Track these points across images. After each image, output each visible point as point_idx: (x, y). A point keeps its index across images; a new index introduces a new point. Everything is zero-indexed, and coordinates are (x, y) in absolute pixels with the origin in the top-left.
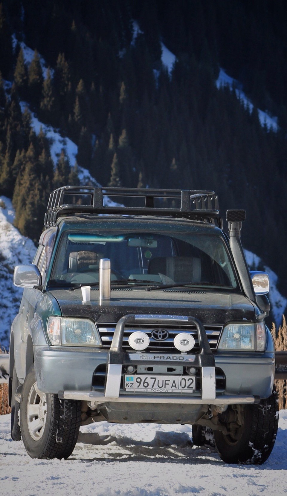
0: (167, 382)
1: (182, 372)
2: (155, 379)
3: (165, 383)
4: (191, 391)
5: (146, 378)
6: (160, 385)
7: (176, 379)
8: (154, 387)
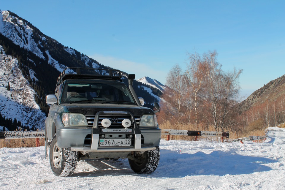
0: (119, 142)
1: (125, 137)
2: (114, 140)
3: (118, 142)
4: (129, 145)
5: (109, 140)
6: (116, 143)
7: (123, 140)
8: (113, 144)
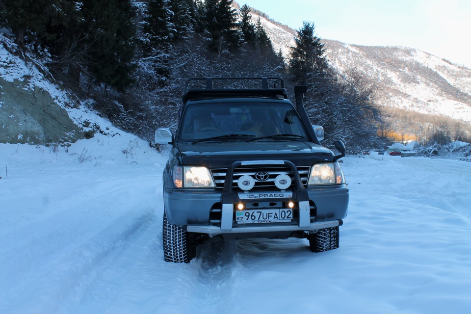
2: (261, 212)
3: (269, 215)
4: (289, 220)
5: (253, 212)
6: (265, 217)
7: (277, 211)
8: (260, 219)
